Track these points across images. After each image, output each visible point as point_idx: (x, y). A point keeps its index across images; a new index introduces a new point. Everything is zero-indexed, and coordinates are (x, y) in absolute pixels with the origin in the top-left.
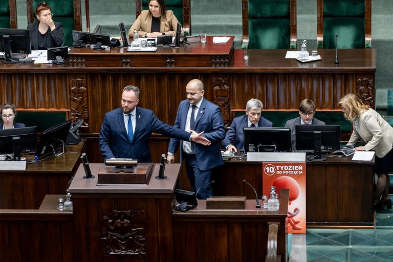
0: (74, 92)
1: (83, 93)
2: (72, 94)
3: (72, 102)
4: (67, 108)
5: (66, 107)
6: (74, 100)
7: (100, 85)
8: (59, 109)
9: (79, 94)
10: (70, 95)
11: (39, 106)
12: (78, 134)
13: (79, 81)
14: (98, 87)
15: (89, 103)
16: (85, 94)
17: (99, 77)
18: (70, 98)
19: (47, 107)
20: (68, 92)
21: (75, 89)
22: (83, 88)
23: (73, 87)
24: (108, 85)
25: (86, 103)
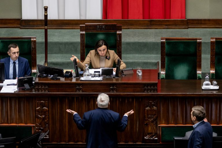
0: (38, 111)
1: (45, 112)
2: (37, 112)
3: (37, 119)
4: (33, 124)
5: (32, 122)
6: (38, 118)
7: (58, 106)
8: (27, 124)
9: (42, 113)
10: (35, 113)
11: (11, 122)
12: (41, 144)
13: (43, 103)
14: (57, 108)
15: (50, 120)
16: (47, 113)
17: (58, 100)
18: (35, 116)
19: (18, 123)
20: (34, 111)
21: (39, 109)
22: (45, 108)
23: (37, 107)
24: (65, 106)
25: (48, 119)
